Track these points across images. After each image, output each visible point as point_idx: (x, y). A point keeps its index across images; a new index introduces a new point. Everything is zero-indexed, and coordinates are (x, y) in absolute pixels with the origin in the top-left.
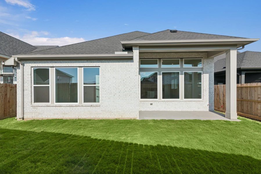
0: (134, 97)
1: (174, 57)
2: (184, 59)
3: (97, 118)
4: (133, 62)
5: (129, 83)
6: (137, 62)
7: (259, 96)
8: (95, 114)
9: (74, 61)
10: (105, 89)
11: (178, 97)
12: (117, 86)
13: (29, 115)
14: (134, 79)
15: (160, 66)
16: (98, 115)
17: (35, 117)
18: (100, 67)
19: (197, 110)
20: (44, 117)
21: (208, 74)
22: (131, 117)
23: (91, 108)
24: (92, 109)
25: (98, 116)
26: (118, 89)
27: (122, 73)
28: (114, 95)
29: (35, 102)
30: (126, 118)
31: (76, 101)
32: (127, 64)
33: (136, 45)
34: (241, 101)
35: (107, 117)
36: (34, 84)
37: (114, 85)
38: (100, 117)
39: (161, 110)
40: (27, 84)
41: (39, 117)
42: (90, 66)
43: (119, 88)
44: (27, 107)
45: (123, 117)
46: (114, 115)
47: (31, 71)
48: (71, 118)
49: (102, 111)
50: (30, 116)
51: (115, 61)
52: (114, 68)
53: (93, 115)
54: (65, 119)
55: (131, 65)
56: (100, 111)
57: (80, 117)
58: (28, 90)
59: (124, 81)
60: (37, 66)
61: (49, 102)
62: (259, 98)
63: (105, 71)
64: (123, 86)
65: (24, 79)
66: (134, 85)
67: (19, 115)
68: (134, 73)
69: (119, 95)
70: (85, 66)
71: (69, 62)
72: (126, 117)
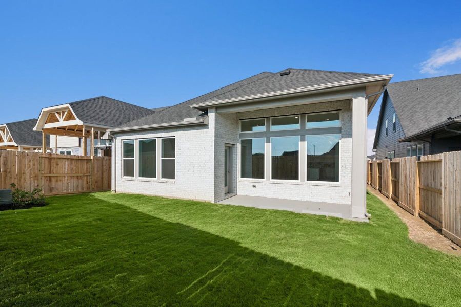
1: (290, 114)
2: (306, 115)
3: (172, 197)
4: (208, 128)
5: (204, 155)
6: (212, 128)
8: (170, 192)
10: (180, 164)
11: (296, 178)
14: (209, 150)
15: (268, 128)
16: (173, 194)
17: (124, 191)
18: (176, 136)
19: (328, 200)
20: (129, 191)
22: (205, 199)
23: (166, 184)
24: (167, 186)
26: (192, 164)
27: (197, 143)
29: (124, 175)
31: (154, 176)
32: (202, 132)
33: (211, 107)
35: (182, 197)
36: (124, 157)
37: (189, 158)
38: (175, 196)
39: (269, 196)
40: (118, 157)
41: (126, 191)
44: (118, 180)
47: (121, 144)
49: (177, 188)
50: (120, 189)
52: (188, 137)
55: (207, 133)
56: (175, 188)
57: (157, 194)
58: (119, 163)
59: (198, 153)
60: (125, 139)
61: (134, 176)
63: (180, 142)
64: (197, 160)
65: (117, 152)
66: (209, 158)
67: (113, 188)
68: (210, 142)
70: (162, 136)
71: (149, 133)
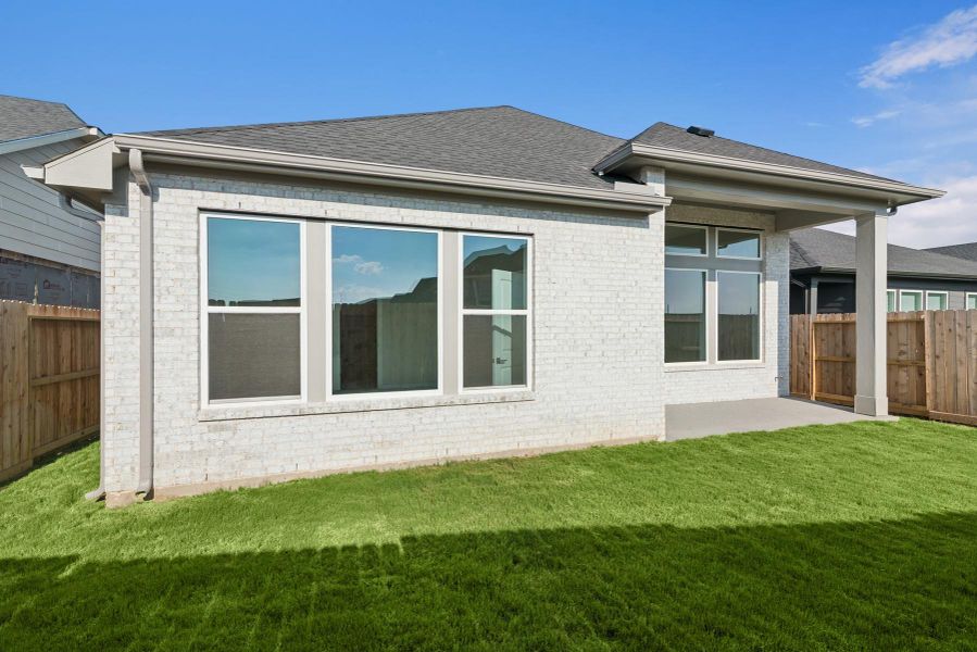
0: (652, 358)
2: (716, 229)
3: (523, 450)
4: (647, 226)
5: (633, 306)
6: (659, 227)
7: (903, 348)
8: (515, 433)
9: (427, 201)
10: (554, 330)
12: (596, 318)
13: (187, 472)
14: (652, 290)
16: (527, 438)
17: (226, 478)
18: (531, 235)
21: (777, 283)
22: (641, 434)
23: (497, 408)
24: (502, 415)
25: (528, 443)
26: (597, 330)
27: (613, 265)
28: (586, 354)
29: (215, 395)
30: (627, 439)
31: (431, 383)
32: (628, 233)
33: (658, 166)
34: (844, 363)
35: (561, 443)
36: (211, 303)
37: (586, 312)
38: (536, 445)
40: (171, 299)
42: (495, 229)
43: (602, 323)
44: (174, 424)
45: (614, 437)
46: (584, 433)
48: (411, 462)
49: (541, 417)
50: (192, 474)
51: (589, 216)
52: (585, 244)
53: (507, 441)
54: (387, 469)
55: (642, 237)
56: (536, 419)
57: (453, 454)
58: (178, 332)
59: (618, 297)
60: (235, 207)
61: (299, 393)
62: (902, 353)
63: (553, 255)
64: (614, 318)
65: (156, 274)
66: (651, 312)
67: (121, 474)
68: (652, 267)
69: (603, 352)
70: (474, 227)
71: (407, 204)
72: (624, 436)
